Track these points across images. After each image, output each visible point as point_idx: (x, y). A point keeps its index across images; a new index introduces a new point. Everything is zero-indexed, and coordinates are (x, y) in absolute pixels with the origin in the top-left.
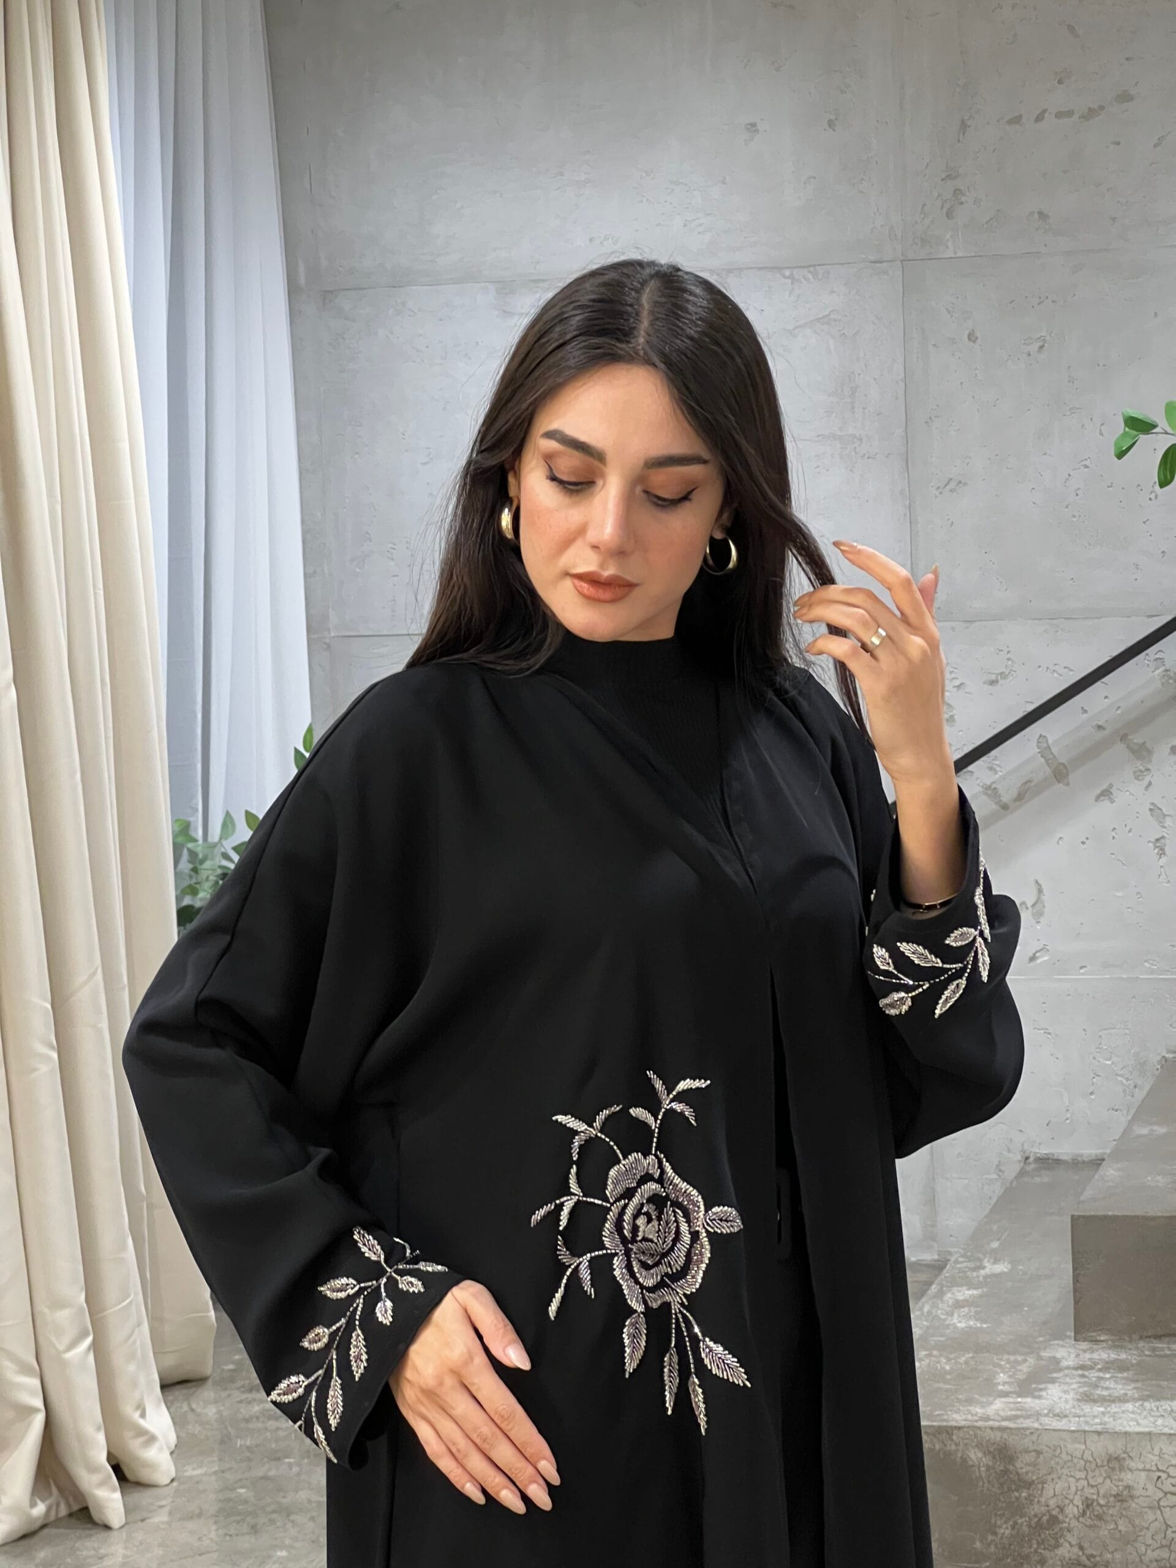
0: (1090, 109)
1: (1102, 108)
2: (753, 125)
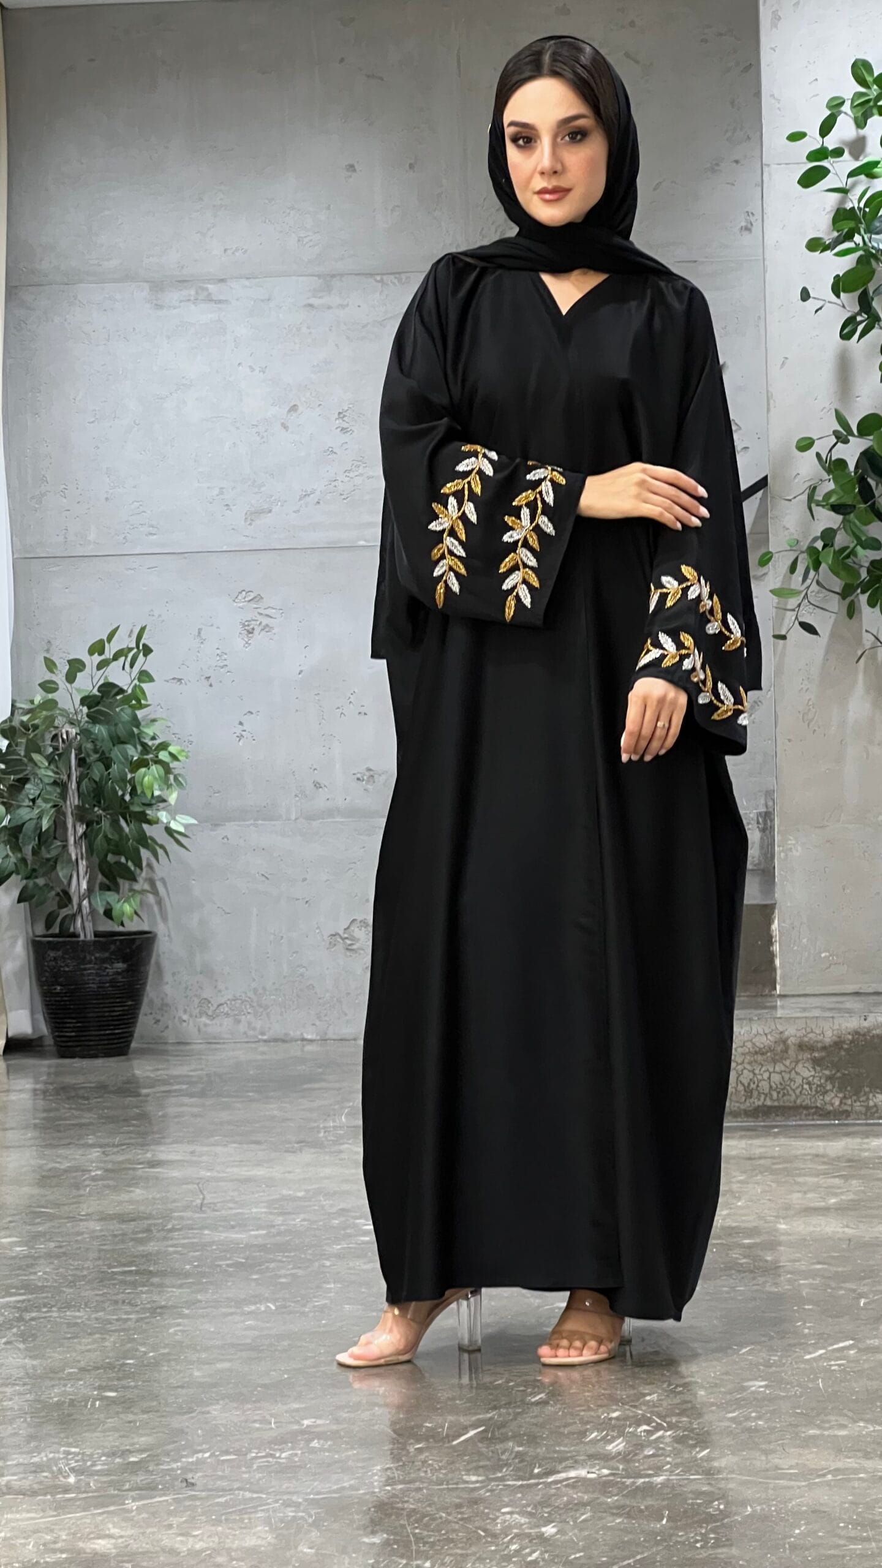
2: (352, 166)
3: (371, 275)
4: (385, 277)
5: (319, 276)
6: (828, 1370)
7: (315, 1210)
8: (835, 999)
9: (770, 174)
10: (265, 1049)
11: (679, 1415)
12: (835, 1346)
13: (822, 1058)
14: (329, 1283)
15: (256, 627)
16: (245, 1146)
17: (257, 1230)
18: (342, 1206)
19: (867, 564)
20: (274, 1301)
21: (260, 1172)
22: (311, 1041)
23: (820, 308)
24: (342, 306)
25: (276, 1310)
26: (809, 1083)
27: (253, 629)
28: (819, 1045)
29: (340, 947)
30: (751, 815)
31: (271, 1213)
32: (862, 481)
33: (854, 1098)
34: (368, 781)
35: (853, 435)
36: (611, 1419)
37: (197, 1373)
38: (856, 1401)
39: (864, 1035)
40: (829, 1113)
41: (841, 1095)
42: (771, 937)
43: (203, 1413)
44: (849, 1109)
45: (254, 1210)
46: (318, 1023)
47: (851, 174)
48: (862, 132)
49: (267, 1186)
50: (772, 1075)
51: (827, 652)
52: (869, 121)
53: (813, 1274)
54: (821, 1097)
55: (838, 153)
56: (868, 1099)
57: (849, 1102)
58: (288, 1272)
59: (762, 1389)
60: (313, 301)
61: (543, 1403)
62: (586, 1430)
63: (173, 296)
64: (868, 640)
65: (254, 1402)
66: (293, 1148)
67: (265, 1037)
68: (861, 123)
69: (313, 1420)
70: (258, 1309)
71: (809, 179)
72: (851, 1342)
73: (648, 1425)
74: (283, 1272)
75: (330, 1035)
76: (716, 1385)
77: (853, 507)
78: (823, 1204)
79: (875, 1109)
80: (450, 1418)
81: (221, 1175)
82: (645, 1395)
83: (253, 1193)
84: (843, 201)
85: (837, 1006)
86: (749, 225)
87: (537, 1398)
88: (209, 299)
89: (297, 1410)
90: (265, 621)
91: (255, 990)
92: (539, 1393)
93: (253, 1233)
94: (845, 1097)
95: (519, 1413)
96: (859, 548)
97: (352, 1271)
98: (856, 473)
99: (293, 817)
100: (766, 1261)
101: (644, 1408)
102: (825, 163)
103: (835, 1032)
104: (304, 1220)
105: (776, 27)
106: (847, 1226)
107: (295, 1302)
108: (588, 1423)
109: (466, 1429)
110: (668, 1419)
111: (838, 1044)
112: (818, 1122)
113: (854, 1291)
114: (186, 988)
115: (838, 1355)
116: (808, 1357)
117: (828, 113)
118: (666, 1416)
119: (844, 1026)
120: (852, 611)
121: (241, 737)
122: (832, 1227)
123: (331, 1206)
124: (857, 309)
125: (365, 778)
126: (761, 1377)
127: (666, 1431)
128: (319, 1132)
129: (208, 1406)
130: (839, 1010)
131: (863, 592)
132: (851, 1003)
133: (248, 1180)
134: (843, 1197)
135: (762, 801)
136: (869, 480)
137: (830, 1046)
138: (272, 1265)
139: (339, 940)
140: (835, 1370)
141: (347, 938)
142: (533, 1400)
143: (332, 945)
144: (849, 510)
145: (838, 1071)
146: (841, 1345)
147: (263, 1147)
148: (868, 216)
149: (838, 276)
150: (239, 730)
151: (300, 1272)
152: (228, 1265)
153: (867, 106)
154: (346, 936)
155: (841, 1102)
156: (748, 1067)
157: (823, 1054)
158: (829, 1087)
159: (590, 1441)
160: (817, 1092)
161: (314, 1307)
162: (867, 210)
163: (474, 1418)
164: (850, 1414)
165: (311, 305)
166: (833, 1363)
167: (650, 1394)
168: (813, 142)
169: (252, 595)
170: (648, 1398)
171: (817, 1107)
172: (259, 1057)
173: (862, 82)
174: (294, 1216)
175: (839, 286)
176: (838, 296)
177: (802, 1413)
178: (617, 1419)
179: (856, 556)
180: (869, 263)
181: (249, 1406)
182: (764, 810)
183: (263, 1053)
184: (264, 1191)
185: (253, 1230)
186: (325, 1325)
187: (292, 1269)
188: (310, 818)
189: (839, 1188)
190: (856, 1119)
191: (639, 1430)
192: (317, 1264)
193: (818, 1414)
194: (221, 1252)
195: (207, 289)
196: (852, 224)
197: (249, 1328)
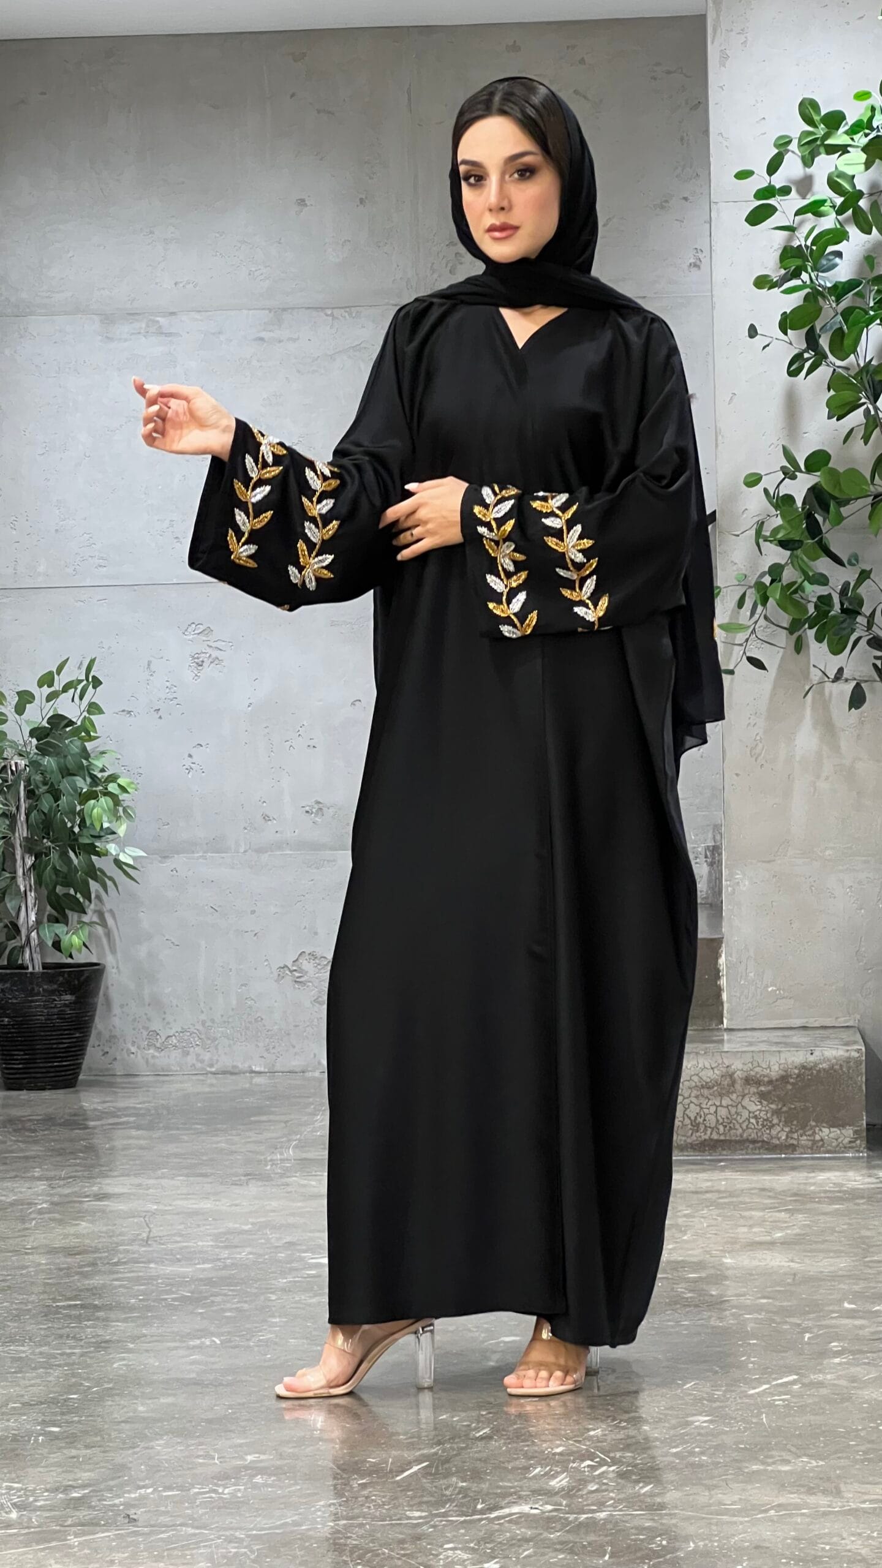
2: (303, 200)
3: (322, 309)
4: (336, 312)
5: (270, 310)
6: (771, 1405)
7: (262, 1243)
8: (779, 1033)
9: (718, 209)
10: (214, 1081)
11: (622, 1450)
12: (780, 1381)
13: (769, 1092)
14: (274, 1316)
15: (205, 660)
16: (191, 1179)
17: (203, 1263)
18: (288, 1239)
19: (815, 600)
20: (218, 1335)
21: (207, 1205)
22: (260, 1073)
23: (768, 345)
24: (294, 340)
25: (222, 1343)
26: (756, 1117)
27: (203, 661)
28: (766, 1079)
29: (289, 979)
30: (700, 849)
31: (218, 1247)
32: (809, 516)
33: (801, 1132)
34: (317, 814)
35: (801, 471)
36: (554, 1454)
37: (141, 1408)
38: (800, 1435)
39: (811, 1069)
40: (776, 1146)
41: (787, 1129)
42: (719, 971)
43: (147, 1448)
44: (795, 1142)
45: (200, 1243)
46: (265, 1054)
47: (799, 212)
48: (808, 171)
49: (214, 1219)
50: (719, 1108)
51: (774, 688)
52: (816, 159)
53: (760, 1309)
54: (768, 1131)
55: (785, 191)
56: (814, 1133)
57: (795, 1136)
58: (234, 1306)
59: (705, 1424)
60: (263, 334)
61: (487, 1438)
62: (531, 1466)
63: (123, 329)
64: (815, 675)
65: (198, 1437)
66: (240, 1180)
67: (213, 1070)
68: (808, 161)
69: (257, 1455)
70: (203, 1343)
71: (756, 217)
72: (795, 1377)
73: (592, 1460)
74: (229, 1305)
75: (278, 1067)
76: (660, 1420)
77: (800, 543)
78: (768, 1238)
79: (821, 1143)
80: (394, 1453)
81: (166, 1208)
82: (589, 1430)
83: (199, 1226)
84: (790, 239)
85: (784, 1040)
86: (698, 263)
87: (481, 1433)
88: (160, 332)
89: (241, 1445)
90: (215, 653)
91: (204, 1023)
92: (484, 1428)
93: (198, 1266)
94: (791, 1132)
95: (462, 1448)
96: (806, 583)
97: (299, 1305)
98: (803, 509)
99: (242, 850)
100: (712, 1295)
101: (588, 1443)
102: (771, 201)
103: (782, 1067)
104: (250, 1253)
105: (724, 66)
106: (792, 1261)
107: (239, 1336)
108: (532, 1458)
109: (409, 1465)
110: (612, 1455)
111: (784, 1079)
112: (765, 1156)
113: (799, 1325)
114: (134, 1020)
115: (781, 1390)
116: (752, 1392)
117: (776, 151)
118: (609, 1452)
119: (790, 1061)
120: (799, 646)
121: (190, 769)
122: (777, 1261)
123: (280, 1239)
124: (804, 346)
125: (314, 810)
126: (706, 1412)
127: (610, 1466)
128: (266, 1165)
129: (151, 1441)
130: (786, 1044)
131: (810, 628)
132: (797, 1038)
133: (196, 1213)
134: (789, 1232)
135: (710, 835)
136: (816, 515)
137: (777, 1080)
138: (218, 1299)
139: (287, 972)
140: (778, 1405)
141: (295, 970)
142: (478, 1435)
143: (280, 977)
144: (796, 545)
145: (784, 1105)
146: (785, 1380)
147: (209, 1180)
148: (815, 255)
149: (785, 313)
150: (188, 762)
151: (246, 1306)
152: (174, 1300)
153: (814, 145)
154: (294, 968)
155: (787, 1136)
156: (694, 1100)
157: (770, 1088)
158: (775, 1121)
159: (534, 1476)
160: (763, 1126)
161: (260, 1341)
162: (814, 248)
163: (418, 1454)
164: (793, 1449)
165: (262, 339)
166: (776, 1398)
167: (594, 1430)
168: (761, 180)
169: (202, 628)
170: (592, 1433)
171: (763, 1141)
172: (207, 1090)
173: (809, 121)
174: (238, 1250)
175: (786, 323)
176: (786, 334)
177: (746, 1449)
178: (561, 1454)
179: (803, 591)
180: (816, 301)
181: (193, 1442)
182: (711, 844)
183: (212, 1085)
184: (210, 1225)
185: (199, 1264)
186: (270, 1360)
187: (238, 1302)
188: (260, 851)
189: (786, 1222)
190: (802, 1153)
191: (582, 1466)
192: (262, 1298)
193: (762, 1449)
194: (167, 1285)
195: (158, 322)
196: (798, 262)
197: (193, 1363)
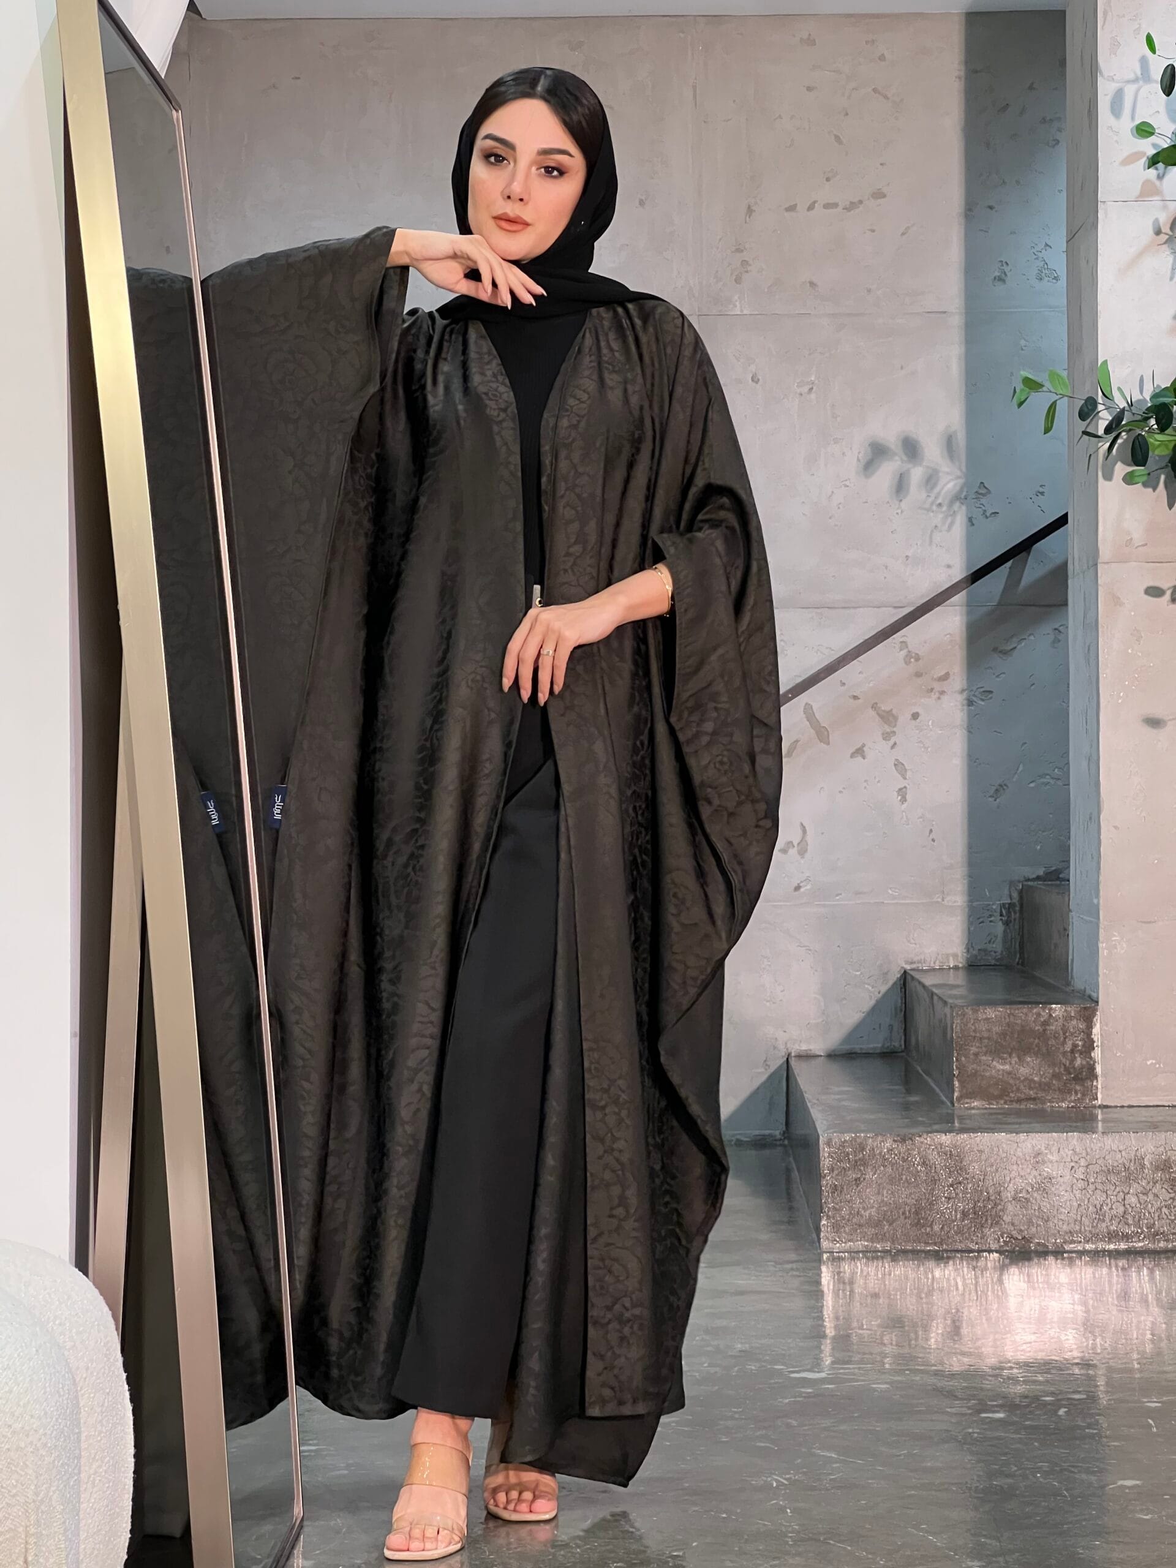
0: (852, 203)
1: (861, 202)
9: (1106, 209)
42: (1092, 1042)
86: (1003, 276)
105: (1115, 54)
182: (1009, 900)
